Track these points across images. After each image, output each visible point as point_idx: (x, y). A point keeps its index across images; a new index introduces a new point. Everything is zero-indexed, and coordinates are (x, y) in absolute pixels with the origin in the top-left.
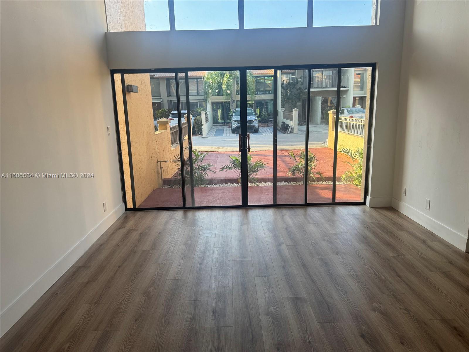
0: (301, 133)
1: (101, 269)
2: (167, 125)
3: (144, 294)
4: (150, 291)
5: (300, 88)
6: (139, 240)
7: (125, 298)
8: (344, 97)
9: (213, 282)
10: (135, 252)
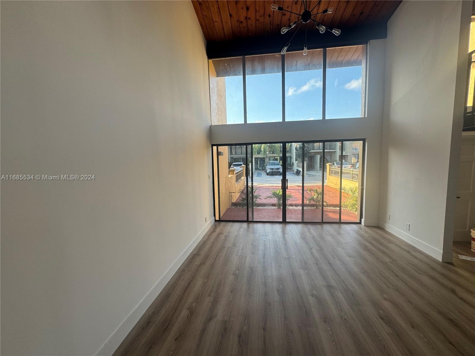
0: (308, 176)
1: (207, 257)
2: (234, 171)
3: (233, 275)
4: (236, 273)
5: (306, 150)
6: (225, 240)
7: (223, 276)
8: (333, 155)
9: (274, 270)
10: (224, 247)
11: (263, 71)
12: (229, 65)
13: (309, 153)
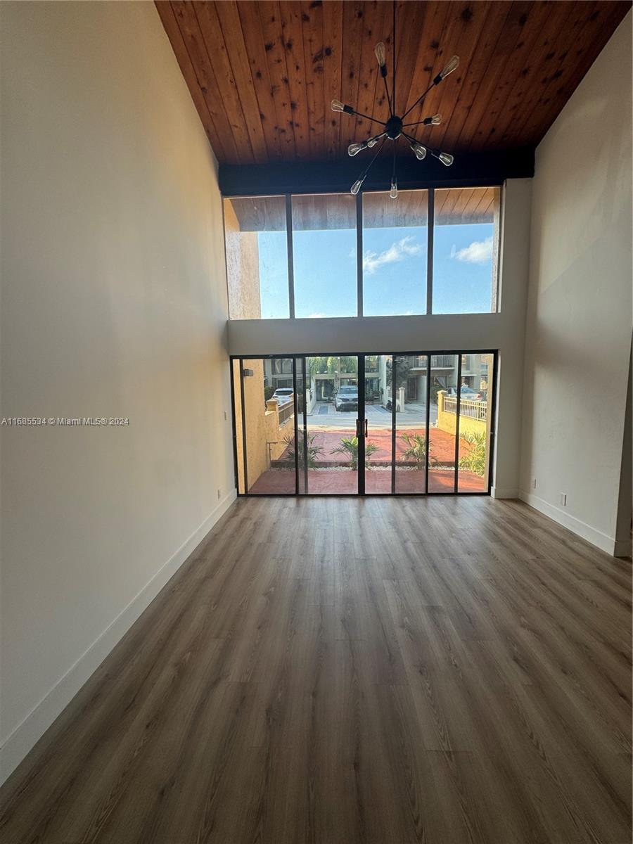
0: (407, 412)
1: (218, 563)
2: (277, 405)
3: (265, 595)
4: (271, 592)
5: (405, 368)
6: (254, 531)
7: (245, 599)
8: (449, 376)
9: (338, 584)
10: (251, 545)
11: (324, 225)
12: (262, 210)
13: (410, 372)
